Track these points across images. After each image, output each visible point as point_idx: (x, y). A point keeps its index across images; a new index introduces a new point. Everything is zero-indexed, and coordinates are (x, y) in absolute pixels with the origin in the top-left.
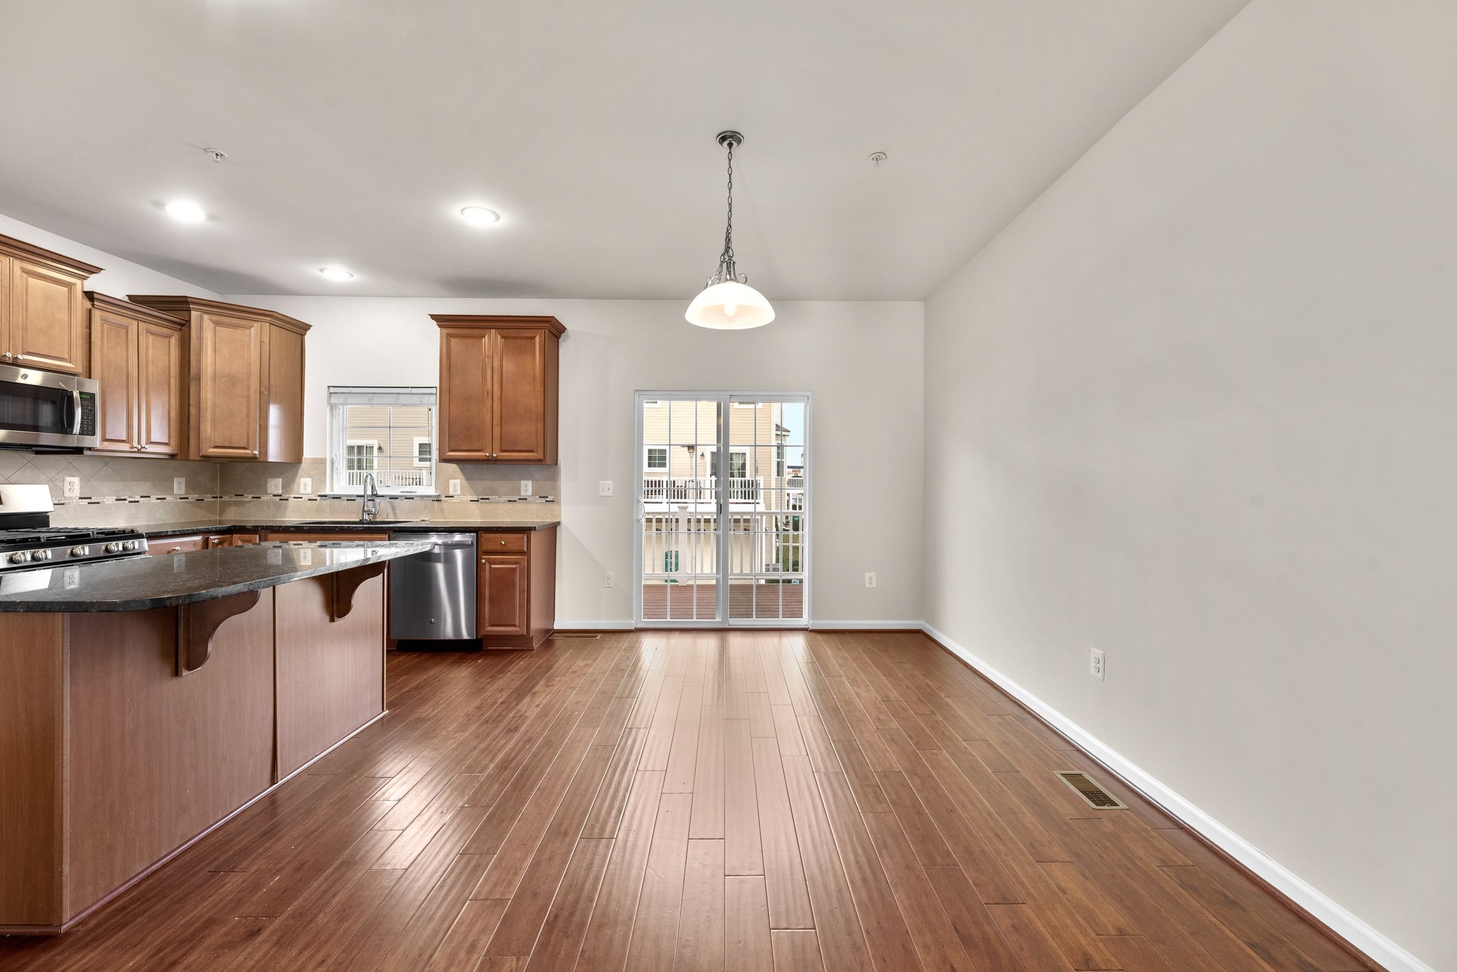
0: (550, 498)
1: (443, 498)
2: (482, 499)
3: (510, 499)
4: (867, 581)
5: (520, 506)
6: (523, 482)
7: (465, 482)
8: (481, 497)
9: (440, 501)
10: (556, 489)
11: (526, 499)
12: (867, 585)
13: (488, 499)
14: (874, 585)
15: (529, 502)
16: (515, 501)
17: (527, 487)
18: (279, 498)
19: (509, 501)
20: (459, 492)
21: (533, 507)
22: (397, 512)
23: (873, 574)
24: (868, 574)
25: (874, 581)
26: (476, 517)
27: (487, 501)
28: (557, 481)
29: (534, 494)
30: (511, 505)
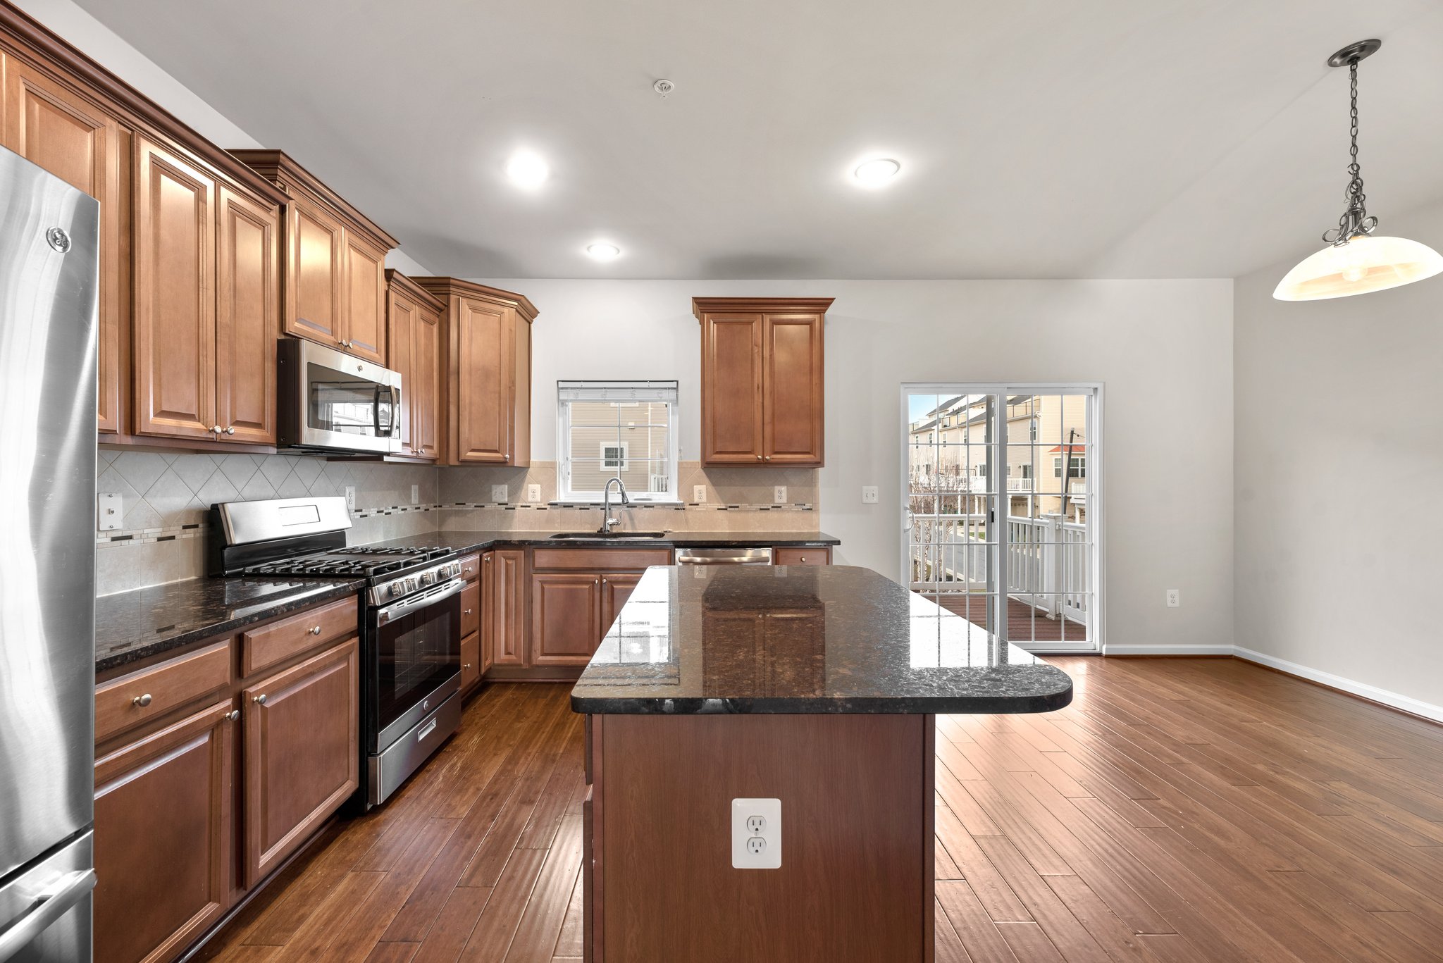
0: (808, 506)
1: (687, 507)
2: (730, 507)
3: (762, 507)
4: (1169, 599)
5: (773, 515)
6: (777, 488)
7: (711, 488)
8: (730, 505)
9: (684, 509)
10: (813, 496)
11: (780, 507)
12: (1169, 604)
13: (738, 507)
14: (1177, 604)
15: (783, 511)
16: (768, 509)
17: (781, 493)
18: (505, 506)
19: (761, 509)
20: (704, 499)
21: (788, 516)
22: (636, 521)
23: (1175, 592)
24: (1170, 592)
25: (1177, 599)
26: (722, 526)
27: (736, 509)
28: (815, 486)
29: (790, 500)
30: (764, 514)
